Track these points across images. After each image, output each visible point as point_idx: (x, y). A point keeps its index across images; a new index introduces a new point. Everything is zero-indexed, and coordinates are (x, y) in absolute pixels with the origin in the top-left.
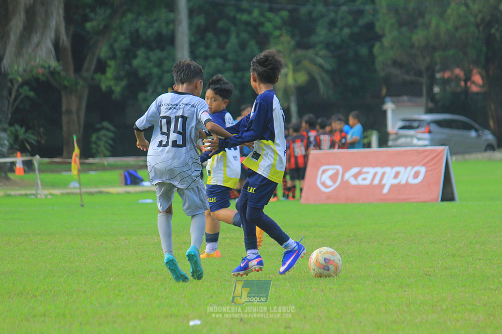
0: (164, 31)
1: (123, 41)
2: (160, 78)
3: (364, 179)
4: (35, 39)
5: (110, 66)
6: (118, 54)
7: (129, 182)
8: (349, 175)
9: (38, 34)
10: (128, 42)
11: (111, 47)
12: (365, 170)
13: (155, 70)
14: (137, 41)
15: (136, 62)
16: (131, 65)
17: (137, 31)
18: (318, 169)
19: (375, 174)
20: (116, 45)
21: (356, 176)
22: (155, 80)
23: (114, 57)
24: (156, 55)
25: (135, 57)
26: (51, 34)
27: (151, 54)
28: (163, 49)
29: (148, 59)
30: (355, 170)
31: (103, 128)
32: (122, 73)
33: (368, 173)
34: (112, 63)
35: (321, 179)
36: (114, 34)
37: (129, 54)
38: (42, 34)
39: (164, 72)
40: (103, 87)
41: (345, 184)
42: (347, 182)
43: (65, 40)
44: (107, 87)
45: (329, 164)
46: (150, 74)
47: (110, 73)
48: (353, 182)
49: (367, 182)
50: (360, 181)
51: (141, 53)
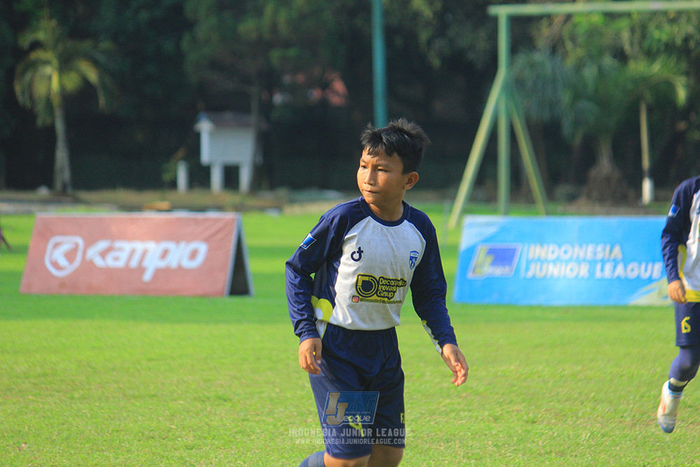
3: (116, 259)
8: (93, 253)
12: (118, 244)
18: (47, 241)
19: (133, 252)
21: (103, 254)
30: (102, 245)
33: (121, 249)
35: (51, 255)
41: (88, 265)
42: (91, 262)
45: (63, 234)
48: (99, 262)
49: (120, 264)
50: (110, 262)
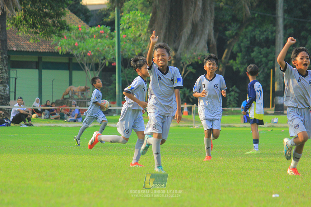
0: (270, 37)
1: (246, 42)
2: (267, 64)
4: (196, 41)
5: (238, 57)
6: (243, 49)
7: (246, 121)
9: (198, 38)
10: (249, 42)
11: (239, 45)
13: (264, 59)
14: (254, 42)
15: (253, 54)
16: (250, 56)
17: (254, 36)
20: (242, 44)
22: (264, 65)
23: (241, 51)
24: (264, 50)
25: (253, 51)
26: (205, 37)
27: (262, 50)
28: (269, 47)
29: (260, 52)
31: (232, 91)
32: (245, 60)
34: (239, 55)
36: (241, 38)
37: (249, 50)
38: (200, 38)
39: (269, 61)
40: (234, 68)
43: (213, 40)
44: (236, 68)
46: (261, 61)
47: (238, 60)
51: (256, 49)
